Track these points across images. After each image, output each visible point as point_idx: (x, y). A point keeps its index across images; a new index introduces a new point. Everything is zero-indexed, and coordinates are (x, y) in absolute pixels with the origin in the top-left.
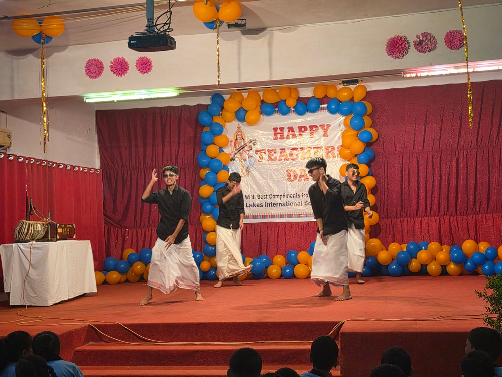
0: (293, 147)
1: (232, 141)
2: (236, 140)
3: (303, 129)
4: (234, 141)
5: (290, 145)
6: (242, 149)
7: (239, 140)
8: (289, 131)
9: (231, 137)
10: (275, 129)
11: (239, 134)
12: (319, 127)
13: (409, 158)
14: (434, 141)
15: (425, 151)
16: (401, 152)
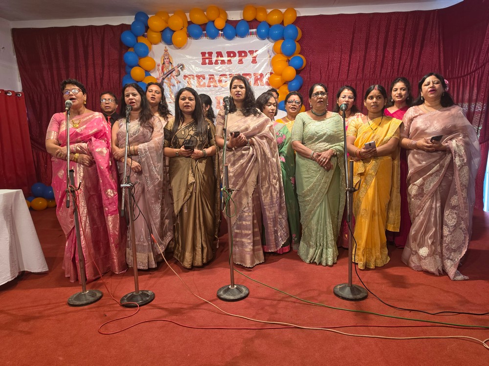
0: (222, 73)
1: (159, 65)
2: (164, 64)
3: (232, 55)
4: (161, 65)
5: (219, 71)
6: (170, 73)
7: (166, 64)
8: (217, 57)
9: (159, 61)
10: (203, 54)
11: (166, 57)
12: (248, 54)
13: (334, 87)
14: (358, 70)
15: (348, 79)
16: (327, 79)
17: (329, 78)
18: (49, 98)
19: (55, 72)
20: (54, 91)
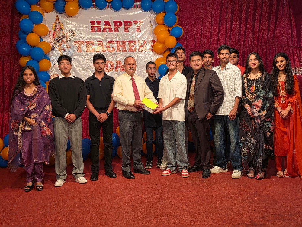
0: (110, 40)
1: (50, 32)
2: (55, 30)
3: (118, 24)
4: (52, 32)
5: (107, 38)
6: (61, 39)
7: (57, 31)
8: (105, 25)
10: (92, 22)
11: (57, 24)
12: (133, 23)
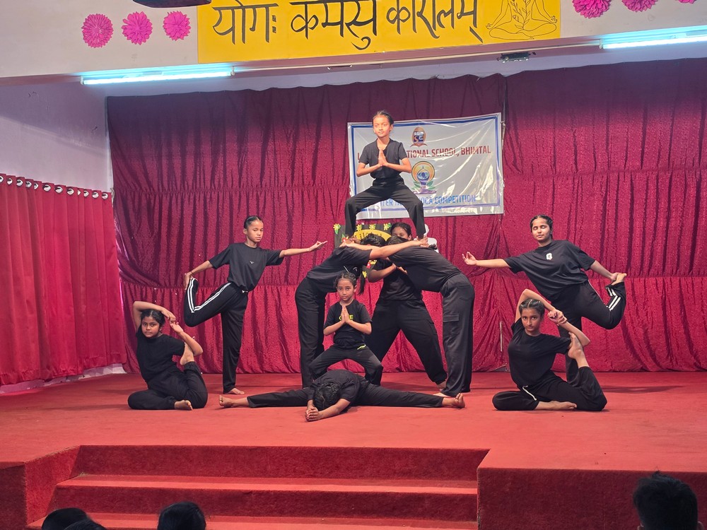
13: (619, 180)
14: (659, 153)
15: (644, 168)
16: (606, 169)
17: (609, 166)
18: (152, 201)
19: (164, 161)
20: (161, 191)
